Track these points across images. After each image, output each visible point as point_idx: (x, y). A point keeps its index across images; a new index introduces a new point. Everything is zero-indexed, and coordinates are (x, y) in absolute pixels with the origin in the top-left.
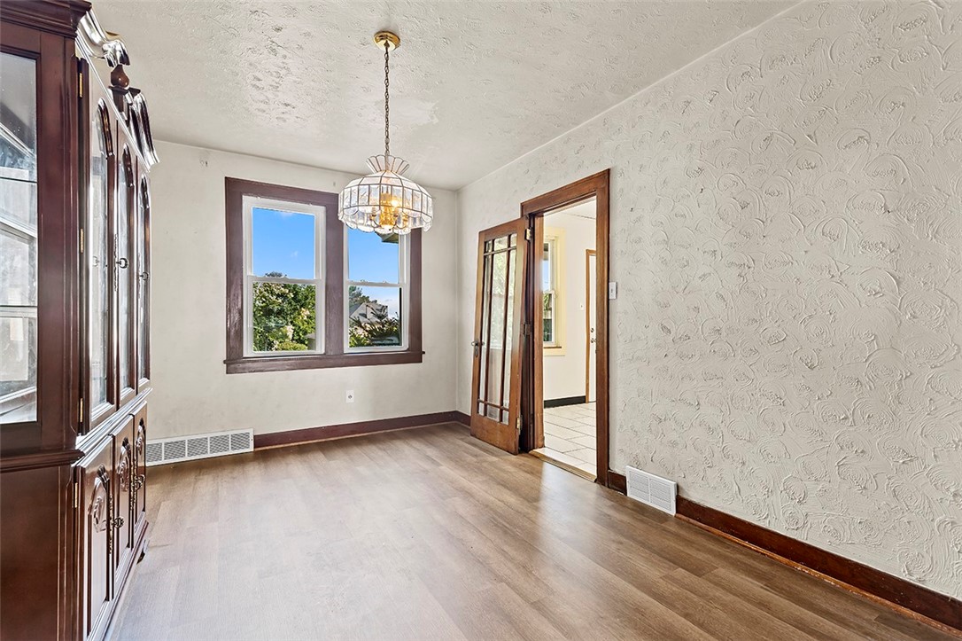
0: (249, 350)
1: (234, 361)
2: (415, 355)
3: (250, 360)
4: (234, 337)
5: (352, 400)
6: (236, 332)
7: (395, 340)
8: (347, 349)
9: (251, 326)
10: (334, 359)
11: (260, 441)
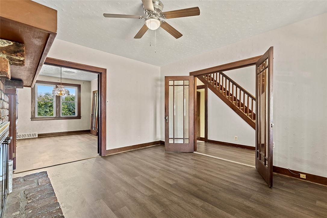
0: (37, 116)
1: (33, 118)
2: (79, 117)
3: (37, 118)
4: (33, 113)
5: (62, 127)
6: (33, 112)
7: (74, 114)
8: (61, 116)
9: (37, 111)
10: (58, 118)
11: (39, 135)
